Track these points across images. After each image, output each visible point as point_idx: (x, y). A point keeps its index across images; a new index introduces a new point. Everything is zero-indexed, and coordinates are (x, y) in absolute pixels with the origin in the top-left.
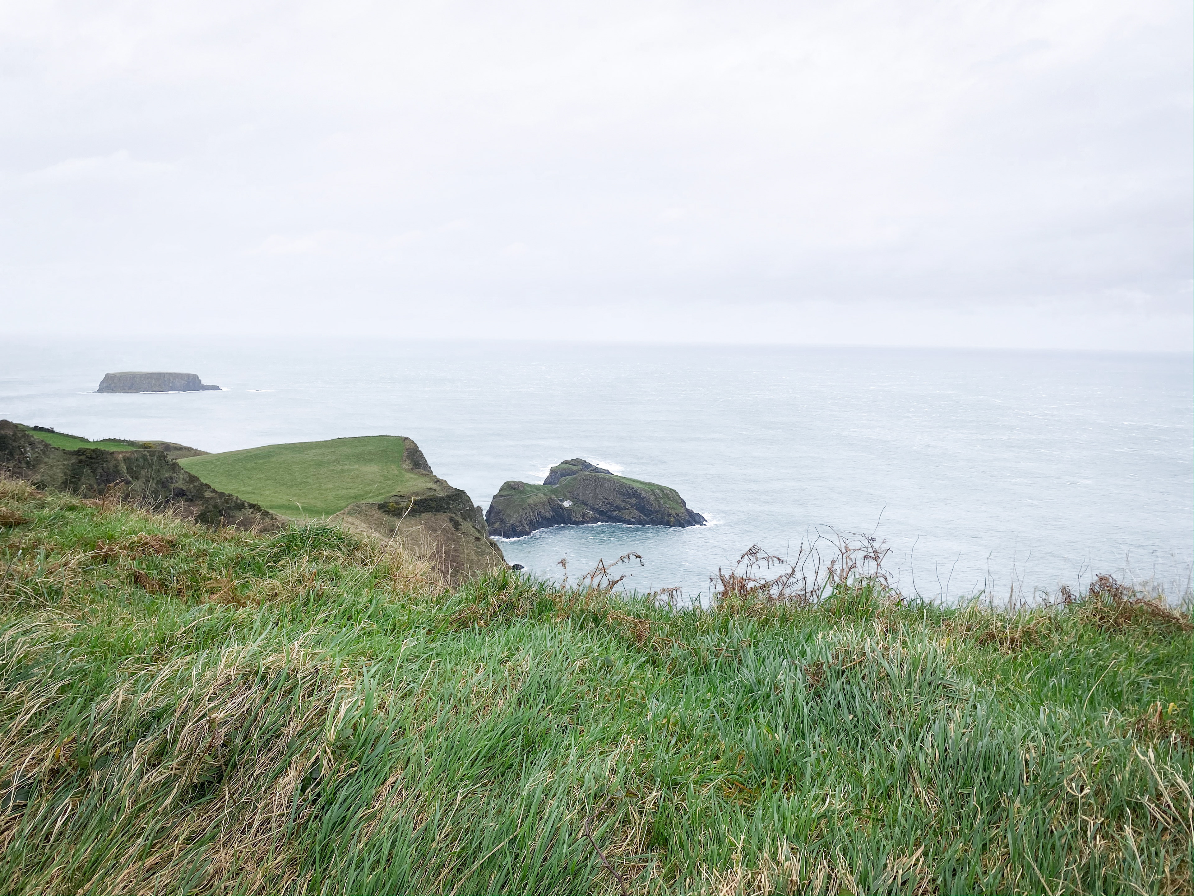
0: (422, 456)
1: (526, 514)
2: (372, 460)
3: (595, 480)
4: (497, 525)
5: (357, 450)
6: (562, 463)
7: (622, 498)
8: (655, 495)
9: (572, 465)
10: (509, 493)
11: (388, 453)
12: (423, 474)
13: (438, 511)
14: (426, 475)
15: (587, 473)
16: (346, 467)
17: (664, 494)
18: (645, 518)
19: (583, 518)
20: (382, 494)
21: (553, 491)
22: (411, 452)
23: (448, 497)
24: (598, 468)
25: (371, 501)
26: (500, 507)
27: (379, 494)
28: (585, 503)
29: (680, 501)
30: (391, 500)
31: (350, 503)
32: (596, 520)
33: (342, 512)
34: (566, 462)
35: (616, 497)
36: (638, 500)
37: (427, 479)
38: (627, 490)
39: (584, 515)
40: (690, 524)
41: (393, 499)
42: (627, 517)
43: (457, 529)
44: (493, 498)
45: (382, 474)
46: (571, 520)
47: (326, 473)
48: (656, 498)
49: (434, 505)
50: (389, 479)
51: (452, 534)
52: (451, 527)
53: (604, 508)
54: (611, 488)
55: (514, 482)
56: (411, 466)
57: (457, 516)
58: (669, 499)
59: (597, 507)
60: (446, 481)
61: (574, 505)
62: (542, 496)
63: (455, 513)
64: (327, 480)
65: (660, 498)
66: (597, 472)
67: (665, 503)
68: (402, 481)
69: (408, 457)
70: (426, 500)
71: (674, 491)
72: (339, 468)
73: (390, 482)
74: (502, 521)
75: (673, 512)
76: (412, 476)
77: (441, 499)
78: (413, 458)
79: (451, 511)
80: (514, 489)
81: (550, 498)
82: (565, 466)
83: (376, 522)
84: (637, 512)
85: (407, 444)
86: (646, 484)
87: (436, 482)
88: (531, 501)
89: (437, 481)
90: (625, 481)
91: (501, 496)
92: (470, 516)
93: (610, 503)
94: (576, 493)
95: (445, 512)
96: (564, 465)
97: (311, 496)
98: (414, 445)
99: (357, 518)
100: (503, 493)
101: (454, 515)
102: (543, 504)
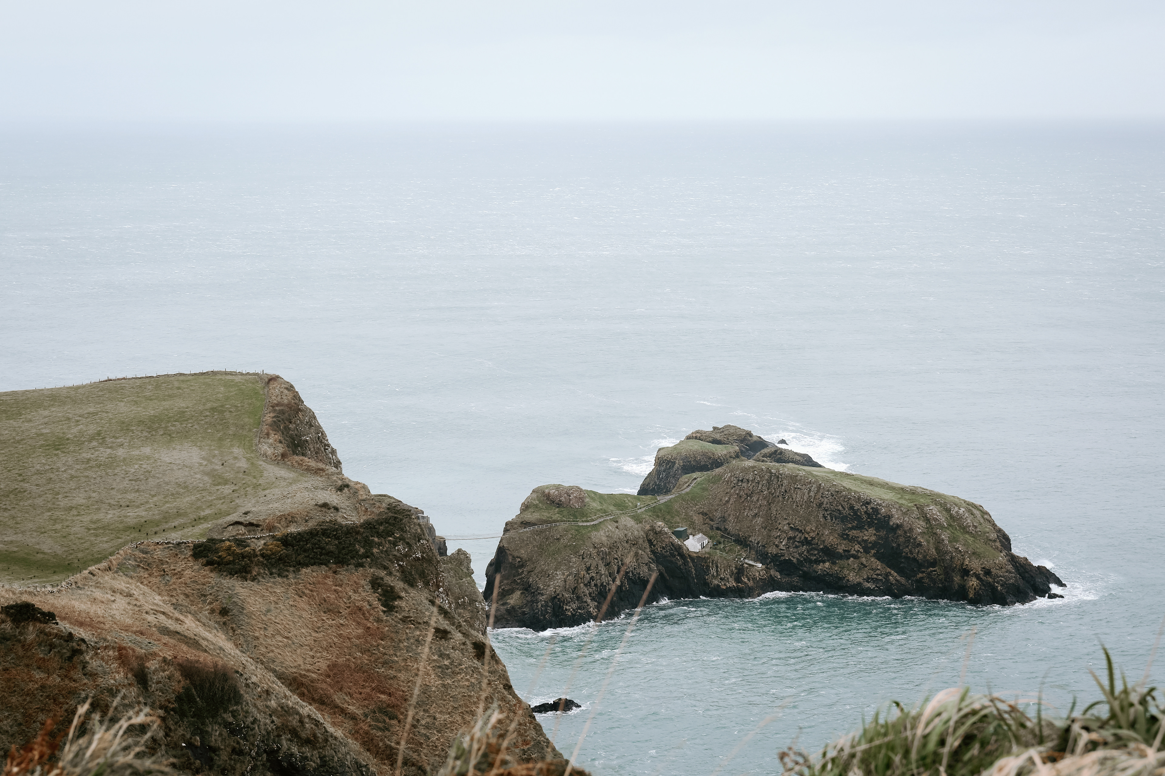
0: (311, 422)
1: (588, 569)
2: (185, 435)
3: (769, 481)
4: (515, 599)
5: (151, 410)
6: (689, 438)
7: (839, 528)
8: (927, 520)
9: (715, 442)
10: (545, 515)
11: (227, 415)
12: (308, 469)
13: (342, 562)
14: (318, 472)
15: (750, 463)
16: (121, 452)
17: (952, 516)
18: (903, 580)
19: (738, 580)
20: (205, 519)
21: (657, 512)
22: (282, 412)
23: (369, 526)
24: (781, 452)
25: (175, 537)
26: (523, 553)
27: (198, 520)
28: (742, 542)
29: (993, 536)
30: (226, 535)
31: (125, 544)
32: (773, 585)
33: (104, 564)
34: (697, 436)
35: (824, 526)
36: (882, 533)
37: (318, 481)
38: (852, 508)
39: (740, 572)
40: (1024, 598)
41: (232, 532)
42: (853, 578)
43: (390, 609)
44: (506, 530)
45: (210, 467)
46: (706, 584)
47: (70, 467)
48: (931, 527)
49: (331, 548)
50: (226, 482)
51: (379, 620)
52: (376, 603)
53: (794, 555)
54: (809, 502)
55: (558, 487)
56: (281, 449)
57: (390, 574)
58: (964, 529)
59: (772, 550)
60: (364, 487)
61: (715, 547)
62: (630, 523)
63: (385, 568)
64: (73, 485)
65: (942, 527)
66: (779, 461)
67: (953, 539)
68: (256, 486)
69: (275, 425)
70: (312, 534)
71: (979, 508)
72: (104, 453)
73: (227, 490)
74: (527, 588)
75: (975, 565)
76: (282, 472)
77: (351, 531)
78: (287, 428)
79: (375, 562)
80: (559, 505)
81: (653, 529)
82: (696, 446)
83: (188, 591)
84: (878, 565)
85: (275, 391)
86: (902, 491)
87: (340, 489)
88: (600, 536)
89: (343, 487)
90: (847, 484)
91: (525, 524)
92: (423, 575)
93: (806, 542)
94: (718, 514)
95: (361, 565)
96: (692, 442)
97: (30, 525)
98: (290, 395)
99: (141, 580)
100: (529, 517)
101: (382, 573)
102: (634, 543)
